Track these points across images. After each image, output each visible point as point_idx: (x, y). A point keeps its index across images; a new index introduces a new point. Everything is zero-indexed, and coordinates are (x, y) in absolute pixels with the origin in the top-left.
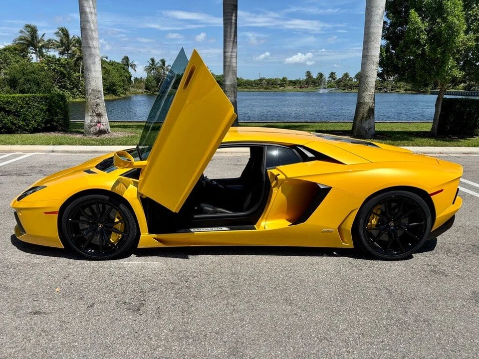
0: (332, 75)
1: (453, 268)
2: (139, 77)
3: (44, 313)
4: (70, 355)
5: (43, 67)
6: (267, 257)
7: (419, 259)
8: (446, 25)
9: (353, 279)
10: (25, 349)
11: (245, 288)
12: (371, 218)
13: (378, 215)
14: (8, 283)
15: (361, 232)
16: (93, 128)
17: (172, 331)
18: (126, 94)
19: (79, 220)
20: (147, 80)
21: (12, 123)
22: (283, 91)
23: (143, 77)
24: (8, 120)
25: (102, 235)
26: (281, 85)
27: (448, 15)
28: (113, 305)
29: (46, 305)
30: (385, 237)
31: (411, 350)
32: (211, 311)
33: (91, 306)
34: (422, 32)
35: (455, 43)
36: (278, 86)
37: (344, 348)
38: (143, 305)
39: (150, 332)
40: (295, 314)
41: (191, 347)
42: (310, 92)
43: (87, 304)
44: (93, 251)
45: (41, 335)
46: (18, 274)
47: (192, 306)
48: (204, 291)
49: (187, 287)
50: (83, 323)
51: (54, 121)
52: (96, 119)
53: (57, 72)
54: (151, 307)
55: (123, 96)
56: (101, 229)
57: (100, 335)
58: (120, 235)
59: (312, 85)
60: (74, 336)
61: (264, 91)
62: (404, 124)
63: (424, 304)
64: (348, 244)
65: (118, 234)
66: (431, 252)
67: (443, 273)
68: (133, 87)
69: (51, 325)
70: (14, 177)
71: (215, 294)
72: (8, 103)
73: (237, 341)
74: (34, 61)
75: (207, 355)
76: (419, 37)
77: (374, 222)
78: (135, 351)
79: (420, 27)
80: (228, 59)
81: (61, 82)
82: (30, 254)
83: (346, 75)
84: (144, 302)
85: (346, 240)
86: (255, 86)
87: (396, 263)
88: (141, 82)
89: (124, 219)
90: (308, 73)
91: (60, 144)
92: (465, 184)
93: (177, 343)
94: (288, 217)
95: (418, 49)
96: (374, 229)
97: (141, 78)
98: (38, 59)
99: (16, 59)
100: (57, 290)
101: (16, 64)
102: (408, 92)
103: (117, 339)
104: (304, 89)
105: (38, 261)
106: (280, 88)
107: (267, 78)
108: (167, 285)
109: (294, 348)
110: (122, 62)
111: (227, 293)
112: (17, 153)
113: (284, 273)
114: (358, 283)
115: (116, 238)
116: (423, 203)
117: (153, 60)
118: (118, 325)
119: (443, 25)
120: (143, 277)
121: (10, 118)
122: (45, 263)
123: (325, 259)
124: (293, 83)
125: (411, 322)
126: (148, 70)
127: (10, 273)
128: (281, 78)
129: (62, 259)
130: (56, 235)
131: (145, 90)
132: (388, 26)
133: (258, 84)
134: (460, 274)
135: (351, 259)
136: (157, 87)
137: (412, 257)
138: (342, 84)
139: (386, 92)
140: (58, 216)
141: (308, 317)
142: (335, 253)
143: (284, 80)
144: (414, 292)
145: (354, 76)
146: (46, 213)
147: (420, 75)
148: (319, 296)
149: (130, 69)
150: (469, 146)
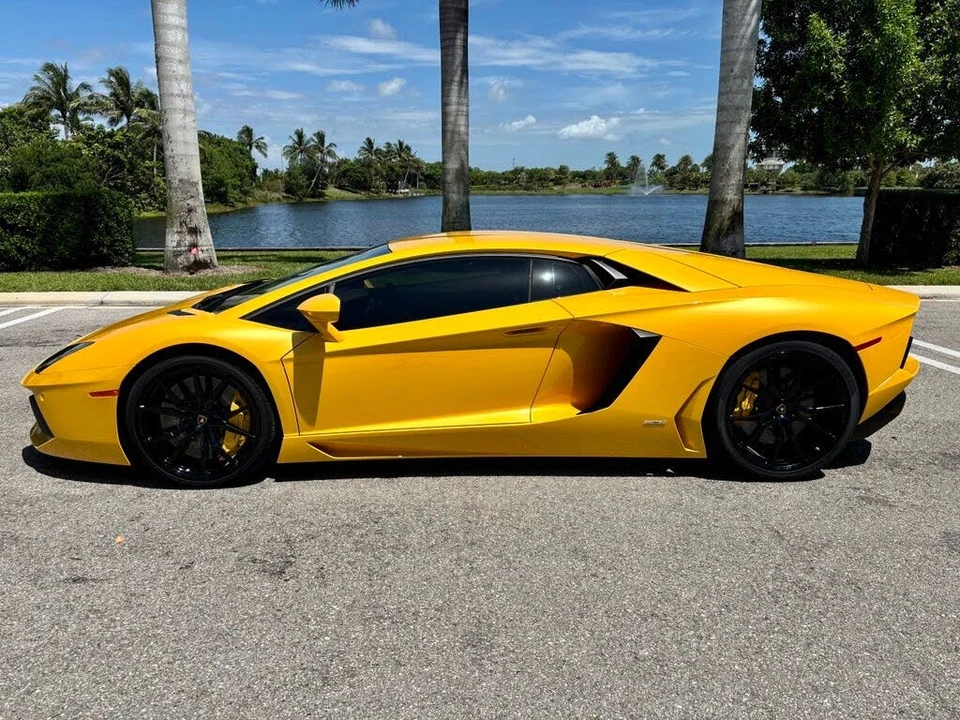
0: (659, 160)
1: (903, 493)
2: (272, 169)
3: (93, 580)
4: (148, 651)
5: (79, 149)
6: (535, 479)
7: (837, 480)
8: (881, 42)
9: (706, 514)
10: (56, 643)
11: (493, 532)
12: (739, 397)
13: (754, 391)
14: (18, 529)
15: (722, 425)
16: (182, 257)
17: (350, 608)
18: (246, 202)
19: (160, 406)
20: (289, 174)
21: (20, 249)
22: (561, 194)
23: (280, 170)
24: (11, 244)
25: (206, 439)
26: (557, 182)
27: (885, 21)
28: (231, 564)
29: (96, 566)
30: (768, 438)
31: (822, 632)
32: (428, 573)
33: (187, 567)
34: (835, 56)
35: (900, 78)
36: (551, 183)
37: (690, 630)
38: (291, 564)
39: (306, 610)
40: (592, 575)
41: (388, 634)
42: (615, 193)
43: (179, 563)
44: (188, 470)
45: (87, 617)
46: (38, 514)
47: (388, 564)
48: (413, 539)
49: (377, 532)
50: (173, 596)
51: (103, 245)
52: (188, 239)
53: (108, 160)
54: (306, 565)
55: (240, 206)
56: (205, 426)
57: (206, 616)
58: (243, 438)
59: (618, 181)
60: (154, 617)
61: (525, 194)
62: (803, 248)
63: (846, 555)
64: (696, 449)
65: (238, 436)
66: (861, 467)
67: (885, 503)
68: (260, 187)
69: (108, 601)
70: (26, 349)
71: (434, 542)
72: (11, 209)
73: (479, 622)
74: (61, 136)
75: (421, 646)
76: (830, 66)
77: (746, 405)
78: (277, 641)
79: (831, 48)
80: (451, 119)
81: (115, 179)
82: (62, 480)
83: (686, 160)
84: (293, 560)
85: (690, 443)
86: (505, 184)
87: (792, 486)
88: (277, 177)
89: (250, 406)
90: (612, 158)
91: (116, 289)
92: (925, 349)
93: (359, 628)
94: (575, 400)
95: (828, 90)
96: (746, 419)
97: (277, 171)
98: (70, 134)
99: (24, 134)
100: (119, 539)
101: (25, 145)
102: (811, 192)
103: (241, 623)
104: (603, 190)
105: (78, 492)
106: (556, 188)
107: (529, 167)
108: (339, 528)
109: (592, 633)
110: (240, 137)
111: (458, 540)
112: (30, 307)
113: (570, 506)
114: (716, 521)
115: (235, 444)
116: (843, 365)
117: (300, 135)
118: (243, 597)
119: (876, 41)
120: (289, 516)
121: (15, 239)
122: (92, 494)
123: (649, 481)
124: (580, 177)
125: (823, 584)
126: (291, 152)
127: (22, 513)
128: (557, 167)
129: (126, 488)
130: (114, 437)
131: (284, 194)
132: (766, 50)
133: (511, 181)
134: (918, 503)
135: (702, 480)
136: (308, 186)
137: (822, 475)
138: (678, 177)
139: (765, 192)
140: (119, 399)
141: (619, 579)
142: (669, 470)
143: (563, 170)
144: (826, 535)
145: (703, 161)
146: (93, 394)
147: (833, 143)
148: (640, 543)
149: (255, 153)
150: (932, 284)
